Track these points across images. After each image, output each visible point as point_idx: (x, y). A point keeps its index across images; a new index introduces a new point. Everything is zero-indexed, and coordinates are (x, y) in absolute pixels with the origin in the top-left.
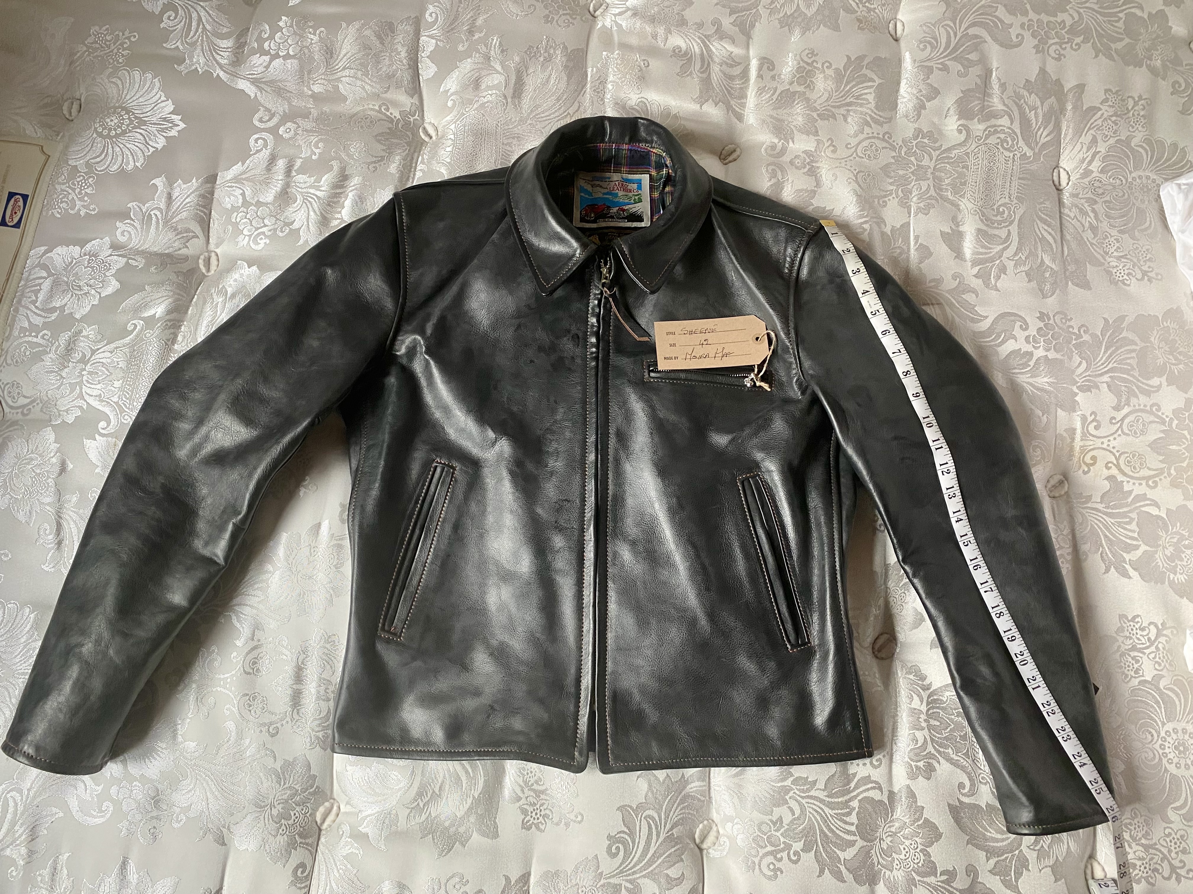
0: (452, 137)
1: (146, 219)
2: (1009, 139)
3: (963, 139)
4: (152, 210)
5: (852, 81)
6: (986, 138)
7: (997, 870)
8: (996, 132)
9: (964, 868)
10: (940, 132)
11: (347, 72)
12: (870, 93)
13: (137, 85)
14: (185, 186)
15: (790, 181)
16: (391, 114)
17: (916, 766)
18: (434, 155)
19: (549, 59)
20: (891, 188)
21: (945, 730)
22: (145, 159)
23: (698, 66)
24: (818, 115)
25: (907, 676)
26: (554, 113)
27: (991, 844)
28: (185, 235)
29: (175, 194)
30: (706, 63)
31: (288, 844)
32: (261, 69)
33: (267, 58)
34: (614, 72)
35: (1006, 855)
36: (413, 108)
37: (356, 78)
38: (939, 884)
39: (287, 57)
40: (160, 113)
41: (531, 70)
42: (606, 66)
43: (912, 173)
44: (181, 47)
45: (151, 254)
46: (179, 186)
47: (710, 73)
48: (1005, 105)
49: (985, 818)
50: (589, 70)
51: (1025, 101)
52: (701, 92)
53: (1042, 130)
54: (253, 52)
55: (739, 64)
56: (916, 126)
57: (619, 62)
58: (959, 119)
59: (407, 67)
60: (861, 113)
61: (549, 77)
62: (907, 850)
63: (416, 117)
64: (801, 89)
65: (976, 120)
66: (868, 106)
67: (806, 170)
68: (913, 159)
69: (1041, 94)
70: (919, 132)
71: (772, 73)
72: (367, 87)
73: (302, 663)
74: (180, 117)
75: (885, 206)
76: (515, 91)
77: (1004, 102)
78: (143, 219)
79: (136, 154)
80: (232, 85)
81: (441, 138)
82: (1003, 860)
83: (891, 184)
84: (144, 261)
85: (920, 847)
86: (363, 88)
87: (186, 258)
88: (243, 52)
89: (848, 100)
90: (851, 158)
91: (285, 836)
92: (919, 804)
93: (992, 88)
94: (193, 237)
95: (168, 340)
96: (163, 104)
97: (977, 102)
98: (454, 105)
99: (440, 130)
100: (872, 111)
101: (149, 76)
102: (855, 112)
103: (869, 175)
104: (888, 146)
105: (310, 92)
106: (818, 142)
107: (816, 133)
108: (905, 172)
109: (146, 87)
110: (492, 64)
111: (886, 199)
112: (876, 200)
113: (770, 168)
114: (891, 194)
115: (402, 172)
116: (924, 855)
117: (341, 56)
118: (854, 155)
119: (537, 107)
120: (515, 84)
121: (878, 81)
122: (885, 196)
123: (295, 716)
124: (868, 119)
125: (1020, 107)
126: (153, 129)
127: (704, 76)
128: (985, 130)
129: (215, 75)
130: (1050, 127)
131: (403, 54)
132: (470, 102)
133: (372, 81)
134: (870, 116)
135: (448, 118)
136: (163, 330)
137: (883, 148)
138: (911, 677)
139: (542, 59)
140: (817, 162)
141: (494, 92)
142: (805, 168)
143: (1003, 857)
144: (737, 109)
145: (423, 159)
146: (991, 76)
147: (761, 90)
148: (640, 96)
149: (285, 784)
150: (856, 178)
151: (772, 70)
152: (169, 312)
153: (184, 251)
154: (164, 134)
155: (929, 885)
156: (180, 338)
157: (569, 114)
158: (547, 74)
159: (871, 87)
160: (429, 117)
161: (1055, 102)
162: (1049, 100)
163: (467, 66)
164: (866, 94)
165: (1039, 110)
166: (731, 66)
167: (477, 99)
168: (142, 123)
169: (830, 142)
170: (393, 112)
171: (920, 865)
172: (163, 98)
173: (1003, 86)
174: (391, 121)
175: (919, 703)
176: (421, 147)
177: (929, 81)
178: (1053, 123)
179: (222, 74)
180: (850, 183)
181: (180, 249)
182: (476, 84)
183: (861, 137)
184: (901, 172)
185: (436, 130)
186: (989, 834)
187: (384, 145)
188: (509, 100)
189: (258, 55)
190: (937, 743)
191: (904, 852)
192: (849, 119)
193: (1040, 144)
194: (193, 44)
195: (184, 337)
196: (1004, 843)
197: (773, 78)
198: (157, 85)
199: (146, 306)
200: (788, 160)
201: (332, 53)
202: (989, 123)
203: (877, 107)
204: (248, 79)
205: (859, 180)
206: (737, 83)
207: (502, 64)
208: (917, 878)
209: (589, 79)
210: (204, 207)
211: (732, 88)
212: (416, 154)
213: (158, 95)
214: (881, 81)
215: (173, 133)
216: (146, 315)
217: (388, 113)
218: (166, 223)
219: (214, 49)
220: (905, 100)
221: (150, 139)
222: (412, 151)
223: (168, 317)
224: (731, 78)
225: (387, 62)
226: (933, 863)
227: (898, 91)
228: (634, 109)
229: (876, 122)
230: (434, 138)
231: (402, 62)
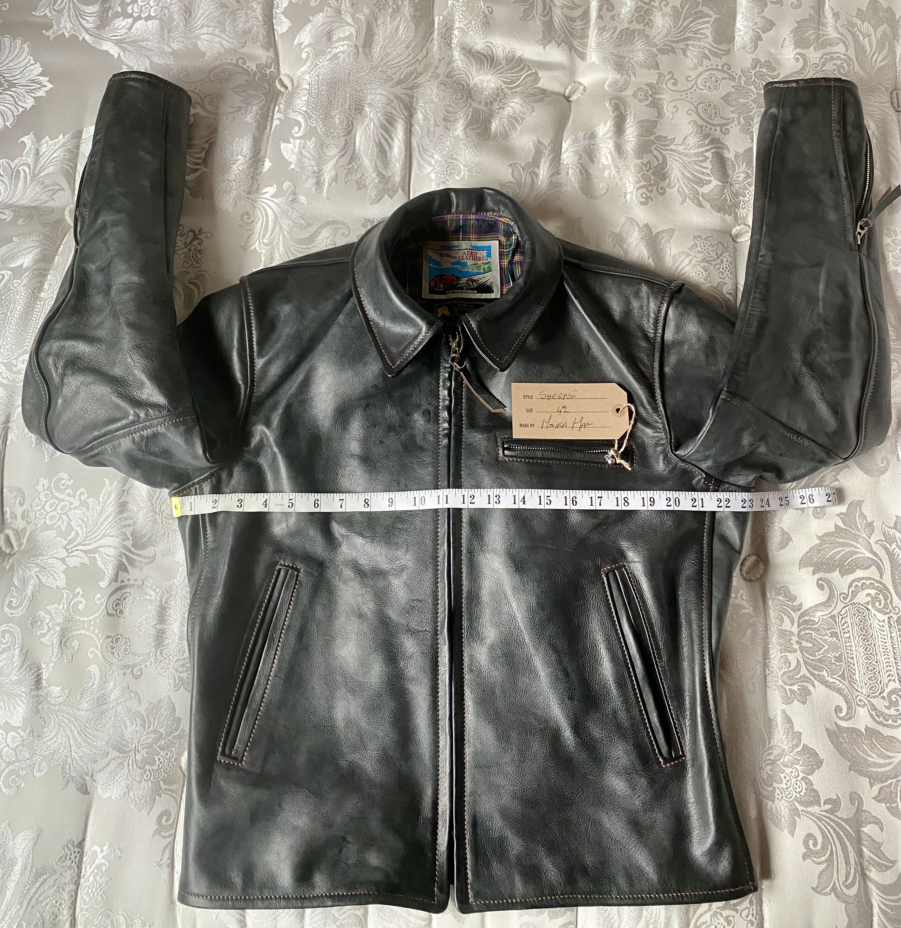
0: (307, 87)
1: (15, 175)
2: (845, 65)
3: (800, 67)
4: (21, 166)
5: (689, 17)
6: (824, 64)
7: (881, 797)
8: (832, 59)
9: (848, 795)
10: (778, 62)
11: (205, 30)
12: (708, 28)
13: (7, 51)
14: (52, 142)
15: (633, 113)
16: (248, 67)
17: (791, 690)
18: (289, 104)
19: (397, 10)
20: (733, 115)
21: (818, 651)
22: (14, 119)
23: (540, 8)
24: (658, 50)
25: (776, 597)
26: (403, 60)
27: (874, 769)
28: (51, 188)
29: (43, 149)
30: (548, 6)
31: (153, 791)
32: (123, 31)
33: (130, 21)
34: (460, 18)
35: (890, 781)
36: (269, 61)
37: (215, 35)
38: (824, 813)
39: (149, 18)
40: (29, 75)
41: (380, 22)
42: (451, 15)
43: (753, 101)
44: (49, 15)
45: (18, 207)
46: (47, 142)
47: (551, 16)
48: (839, 33)
49: (866, 742)
50: (436, 19)
51: (858, 29)
52: (544, 34)
53: (876, 55)
54: (117, 15)
55: (580, 6)
56: (754, 57)
57: (464, 9)
58: (796, 48)
59: (263, 23)
60: (700, 47)
61: (398, 27)
62: (788, 778)
63: (272, 69)
64: (640, 27)
65: (812, 48)
66: (707, 40)
67: (648, 102)
68: (752, 87)
69: (873, 22)
70: (756, 62)
71: (612, 13)
72: (224, 43)
73: (166, 602)
74: (47, 79)
75: (728, 133)
76: (365, 41)
77: (838, 30)
78: (12, 175)
79: (6, 114)
80: (97, 46)
81: (296, 87)
82: (887, 786)
83: (732, 112)
84: (12, 214)
85: (802, 775)
86: (221, 44)
87: (52, 210)
88: (107, 16)
89: (686, 35)
90: (692, 90)
91: (150, 782)
92: (796, 730)
93: (825, 18)
94: (59, 190)
95: (35, 289)
96: (32, 67)
97: (811, 32)
98: (308, 57)
99: (295, 81)
100: (710, 45)
101: (19, 42)
102: (693, 46)
103: (709, 105)
104: (727, 76)
105: (170, 50)
106: (660, 74)
107: (657, 67)
108: (746, 101)
109: (16, 53)
110: (343, 17)
111: (729, 127)
112: (718, 128)
113: (613, 102)
114: (733, 122)
115: (259, 121)
116: (806, 783)
117: (199, 14)
118: (695, 87)
119: (387, 55)
120: (366, 34)
121: (714, 16)
122: (727, 124)
123: (160, 658)
124: (707, 52)
125: (853, 35)
126: (21, 90)
127: (547, 19)
128: (821, 58)
129: (81, 38)
130: (885, 52)
131: (259, 11)
132: (323, 53)
133: (229, 37)
134: (709, 49)
135: (303, 69)
136: (31, 279)
137: (723, 79)
138: (781, 598)
139: (390, 10)
140: (659, 94)
141: (346, 42)
142: (647, 100)
143: (887, 784)
144: (579, 48)
145: (279, 108)
146: (824, 7)
147: (602, 30)
148: (485, 41)
149: (149, 727)
150: (697, 109)
151: (612, 11)
152: (36, 262)
153: (51, 204)
154: (33, 95)
155: (813, 815)
156: (46, 286)
157: (418, 60)
158: (396, 23)
159: (708, 22)
160: (284, 69)
161: (888, 29)
162: (882, 27)
163: (319, 18)
164: (703, 29)
165: (873, 37)
166: (572, 9)
167: (329, 50)
168: (12, 85)
169: (670, 75)
170: (250, 65)
171: (802, 794)
172: (32, 62)
173: (836, 15)
174: (249, 74)
175: (790, 625)
176: (278, 98)
177: (763, 14)
178: (887, 48)
179: (88, 38)
180: (690, 114)
181: (47, 202)
182: (329, 35)
183: (700, 69)
184: (742, 101)
185: (292, 80)
186: (871, 759)
187: (242, 96)
188: (360, 50)
189: (122, 18)
190: (810, 665)
191: (785, 781)
192: (689, 54)
193: (876, 68)
194: (61, 11)
195: (50, 285)
196: (888, 768)
197: (613, 18)
198: (26, 49)
199: (13, 257)
200: (631, 93)
201: (190, 13)
202: (824, 51)
203: (715, 41)
204: (112, 41)
205: (700, 111)
206: (578, 25)
207: (353, 16)
208: (800, 808)
209: (436, 26)
210: (70, 161)
211: (573, 29)
212: (273, 104)
213: (27, 59)
214: (717, 16)
215: (41, 93)
216: (13, 265)
217: (245, 67)
218: (34, 177)
219: (79, 15)
220: (741, 33)
221: (20, 100)
222: (269, 101)
223: (35, 267)
224: (572, 20)
225: (243, 19)
226: (815, 791)
227: (734, 25)
228: (480, 53)
229: (715, 55)
230: (290, 88)
231: (257, 18)
